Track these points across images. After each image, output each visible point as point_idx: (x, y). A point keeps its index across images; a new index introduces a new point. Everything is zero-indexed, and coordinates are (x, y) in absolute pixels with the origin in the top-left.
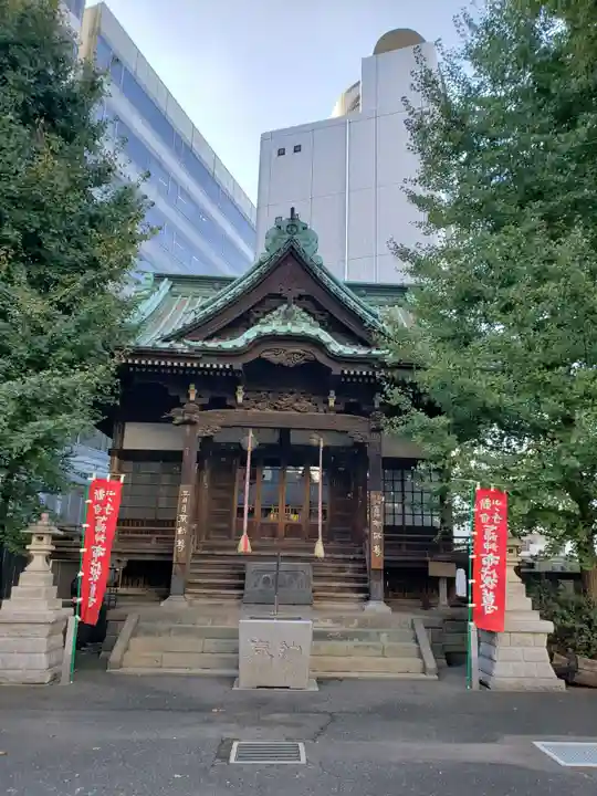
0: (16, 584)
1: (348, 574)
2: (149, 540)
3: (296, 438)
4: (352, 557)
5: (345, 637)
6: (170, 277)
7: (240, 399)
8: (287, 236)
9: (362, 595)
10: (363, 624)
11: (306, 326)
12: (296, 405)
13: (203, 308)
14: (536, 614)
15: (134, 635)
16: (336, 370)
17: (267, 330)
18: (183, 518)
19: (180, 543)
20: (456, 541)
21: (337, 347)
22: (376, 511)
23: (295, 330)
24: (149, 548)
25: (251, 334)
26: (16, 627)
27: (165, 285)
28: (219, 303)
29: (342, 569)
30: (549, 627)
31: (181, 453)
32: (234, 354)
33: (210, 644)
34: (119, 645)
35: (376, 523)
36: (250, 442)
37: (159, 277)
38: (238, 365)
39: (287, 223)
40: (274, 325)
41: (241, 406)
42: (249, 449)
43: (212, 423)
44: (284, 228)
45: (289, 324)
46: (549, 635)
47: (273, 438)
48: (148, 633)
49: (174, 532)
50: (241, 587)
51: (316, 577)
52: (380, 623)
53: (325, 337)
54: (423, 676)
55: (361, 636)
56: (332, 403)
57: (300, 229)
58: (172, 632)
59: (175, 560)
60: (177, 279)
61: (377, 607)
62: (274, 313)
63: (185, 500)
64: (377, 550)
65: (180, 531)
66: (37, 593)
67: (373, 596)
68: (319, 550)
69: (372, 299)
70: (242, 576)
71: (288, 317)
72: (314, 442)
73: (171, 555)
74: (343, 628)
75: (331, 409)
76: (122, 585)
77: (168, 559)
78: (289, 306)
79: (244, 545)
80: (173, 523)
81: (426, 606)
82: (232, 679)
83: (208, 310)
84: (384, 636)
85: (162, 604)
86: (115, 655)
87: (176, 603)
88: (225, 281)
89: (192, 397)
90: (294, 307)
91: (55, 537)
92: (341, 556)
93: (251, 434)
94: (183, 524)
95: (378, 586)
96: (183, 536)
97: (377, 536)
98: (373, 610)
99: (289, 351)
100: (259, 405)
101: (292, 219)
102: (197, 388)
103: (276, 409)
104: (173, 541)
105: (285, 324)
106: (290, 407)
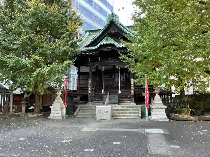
0: (55, 101)
1: (128, 97)
5: (122, 110)
7: (99, 60)
8: (111, 18)
9: (130, 101)
10: (128, 107)
11: (111, 41)
13: (93, 38)
14: (163, 104)
15: (80, 110)
16: (119, 51)
17: (102, 44)
18: (90, 86)
19: (90, 92)
21: (118, 45)
22: (132, 83)
23: (108, 43)
24: (85, 93)
26: (55, 109)
27: (88, 33)
28: (97, 37)
30: (166, 107)
31: (88, 72)
32: (95, 50)
34: (76, 112)
35: (132, 85)
36: (103, 69)
37: (86, 32)
38: (97, 53)
39: (111, 15)
40: (104, 42)
42: (103, 71)
44: (110, 16)
46: (166, 109)
47: (111, 67)
48: (82, 110)
49: (88, 89)
50: (103, 100)
51: (119, 98)
52: (131, 107)
53: (116, 43)
54: (138, 118)
55: (127, 110)
57: (114, 16)
60: (90, 31)
61: (133, 104)
62: (104, 39)
63: (90, 83)
64: (132, 91)
65: (89, 89)
66: (59, 102)
67: (132, 102)
68: (120, 92)
70: (103, 98)
71: (107, 39)
73: (88, 94)
74: (123, 108)
78: (107, 37)
79: (103, 92)
80: (88, 87)
83: (94, 39)
84: (131, 110)
85: (87, 104)
86: (75, 114)
87: (90, 104)
89: (89, 60)
93: (103, 67)
94: (90, 88)
95: (133, 99)
96: (90, 90)
97: (132, 88)
98: (132, 104)
99: (108, 48)
100: (104, 61)
101: (112, 13)
102: (90, 58)
103: (108, 61)
104: (88, 91)
105: (106, 41)
106: (111, 60)
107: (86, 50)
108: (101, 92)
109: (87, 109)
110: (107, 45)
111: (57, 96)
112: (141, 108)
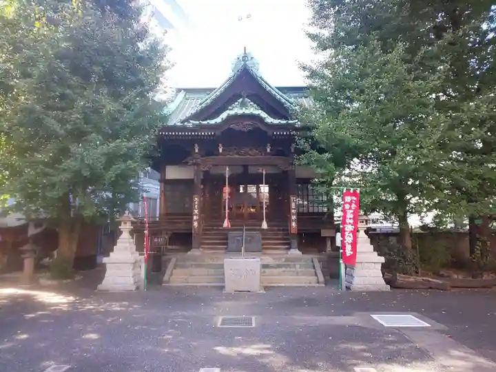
0: (116, 245)
1: (280, 237)
2: (180, 223)
3: (252, 170)
4: (281, 228)
5: (279, 266)
6: (185, 90)
7: (221, 150)
8: (243, 63)
9: (287, 246)
10: (287, 260)
11: (253, 110)
12: (250, 152)
13: (201, 104)
14: (376, 253)
15: (175, 268)
16: (270, 132)
17: (232, 113)
18: (196, 211)
19: (196, 224)
20: (335, 219)
21: (269, 120)
22: (293, 205)
23: (247, 112)
24: (181, 227)
25: (224, 115)
26: (117, 265)
27: (182, 94)
28: (208, 101)
29: (277, 235)
30: (382, 259)
31: (193, 180)
32: (216, 126)
33: (212, 271)
34: (168, 272)
35: (293, 211)
36: (227, 172)
37: (179, 90)
38: (218, 133)
39: (243, 56)
40: (236, 110)
41: (221, 154)
42: (227, 176)
43: (208, 164)
44: (241, 58)
45: (244, 109)
46: (382, 264)
47: (240, 170)
48: (183, 267)
49: (192, 218)
50: (226, 244)
51: (263, 239)
52: (296, 260)
53: (264, 115)
54: (318, 285)
55: (286, 266)
56: (268, 150)
57: (249, 58)
58: (193, 266)
59: (193, 232)
60: (188, 91)
61: (295, 252)
62: (236, 103)
63: (196, 203)
64: (294, 224)
65: (195, 218)
66: (126, 249)
67: (292, 247)
68: (265, 225)
70: (227, 239)
71: (243, 105)
72: (260, 171)
73: (191, 230)
74: (277, 262)
75: (268, 154)
76: (169, 245)
77: (190, 232)
78: (244, 99)
79: (226, 224)
80: (191, 215)
81: (320, 251)
82: (223, 288)
83: (203, 105)
84: (298, 266)
85: (188, 253)
86: (166, 278)
87: (195, 252)
88: (211, 90)
89: (197, 151)
90: (246, 99)
91: (133, 223)
92: (276, 228)
93: (227, 169)
94: (196, 215)
95: (295, 242)
96: (197, 220)
97: (294, 217)
98: (293, 254)
99: (244, 123)
100: (231, 153)
101: (245, 53)
102: (198, 146)
103: (239, 155)
104: (192, 223)
105: (242, 109)
106: (246, 153)
108: (222, 226)
110: (244, 116)
111: (121, 233)
112: (319, 262)
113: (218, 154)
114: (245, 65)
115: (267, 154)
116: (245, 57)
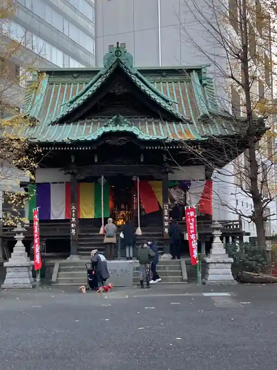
0: (13, 252)
4: (157, 233)
6: (47, 72)
7: (96, 160)
8: (116, 58)
11: (126, 127)
12: (124, 162)
14: (227, 256)
15: (59, 271)
16: (142, 147)
17: (107, 129)
18: (74, 219)
19: (73, 231)
21: (142, 136)
22: (166, 212)
23: (121, 129)
24: (56, 234)
25: (100, 131)
27: (45, 78)
32: (93, 142)
34: (54, 275)
35: (166, 218)
36: (102, 181)
38: (95, 148)
39: (115, 50)
40: (111, 127)
41: (97, 164)
42: (102, 184)
44: (113, 53)
45: (118, 126)
46: (232, 263)
48: (66, 270)
49: (70, 225)
52: (166, 263)
53: (137, 131)
54: (183, 282)
56: (142, 160)
57: (123, 53)
58: (75, 270)
59: (71, 239)
60: (51, 73)
61: (168, 257)
62: (111, 120)
63: (74, 211)
64: (166, 230)
65: (73, 225)
66: (21, 255)
67: (165, 252)
68: (139, 232)
69: (170, 78)
71: (117, 122)
75: (142, 163)
77: (68, 238)
85: (68, 258)
86: (54, 279)
87: (73, 258)
89: (73, 161)
91: (24, 233)
92: (151, 233)
93: (103, 177)
94: (74, 223)
96: (74, 228)
97: (166, 224)
98: (165, 258)
99: (119, 139)
100: (106, 163)
101: (118, 48)
103: (114, 164)
104: (69, 231)
105: (116, 125)
106: (121, 163)
107: (72, 141)
109: (74, 268)
110: (118, 133)
111: (16, 242)
112: (186, 264)
113: (94, 163)
114: (118, 61)
115: (140, 163)
116: (118, 51)
